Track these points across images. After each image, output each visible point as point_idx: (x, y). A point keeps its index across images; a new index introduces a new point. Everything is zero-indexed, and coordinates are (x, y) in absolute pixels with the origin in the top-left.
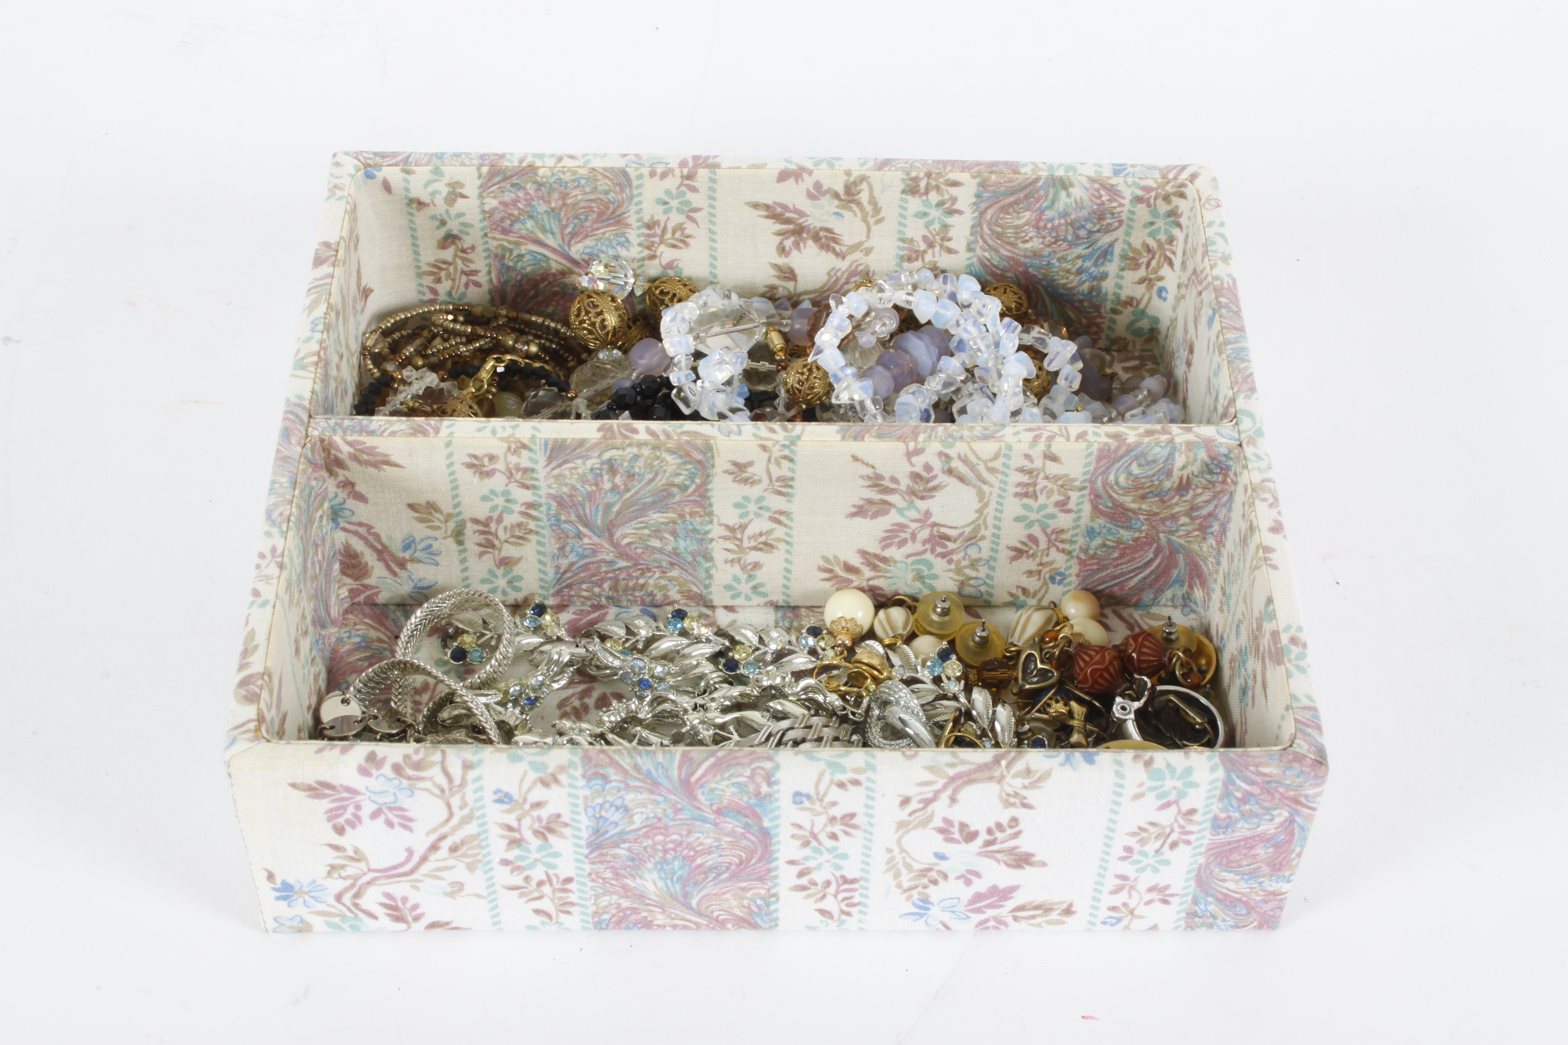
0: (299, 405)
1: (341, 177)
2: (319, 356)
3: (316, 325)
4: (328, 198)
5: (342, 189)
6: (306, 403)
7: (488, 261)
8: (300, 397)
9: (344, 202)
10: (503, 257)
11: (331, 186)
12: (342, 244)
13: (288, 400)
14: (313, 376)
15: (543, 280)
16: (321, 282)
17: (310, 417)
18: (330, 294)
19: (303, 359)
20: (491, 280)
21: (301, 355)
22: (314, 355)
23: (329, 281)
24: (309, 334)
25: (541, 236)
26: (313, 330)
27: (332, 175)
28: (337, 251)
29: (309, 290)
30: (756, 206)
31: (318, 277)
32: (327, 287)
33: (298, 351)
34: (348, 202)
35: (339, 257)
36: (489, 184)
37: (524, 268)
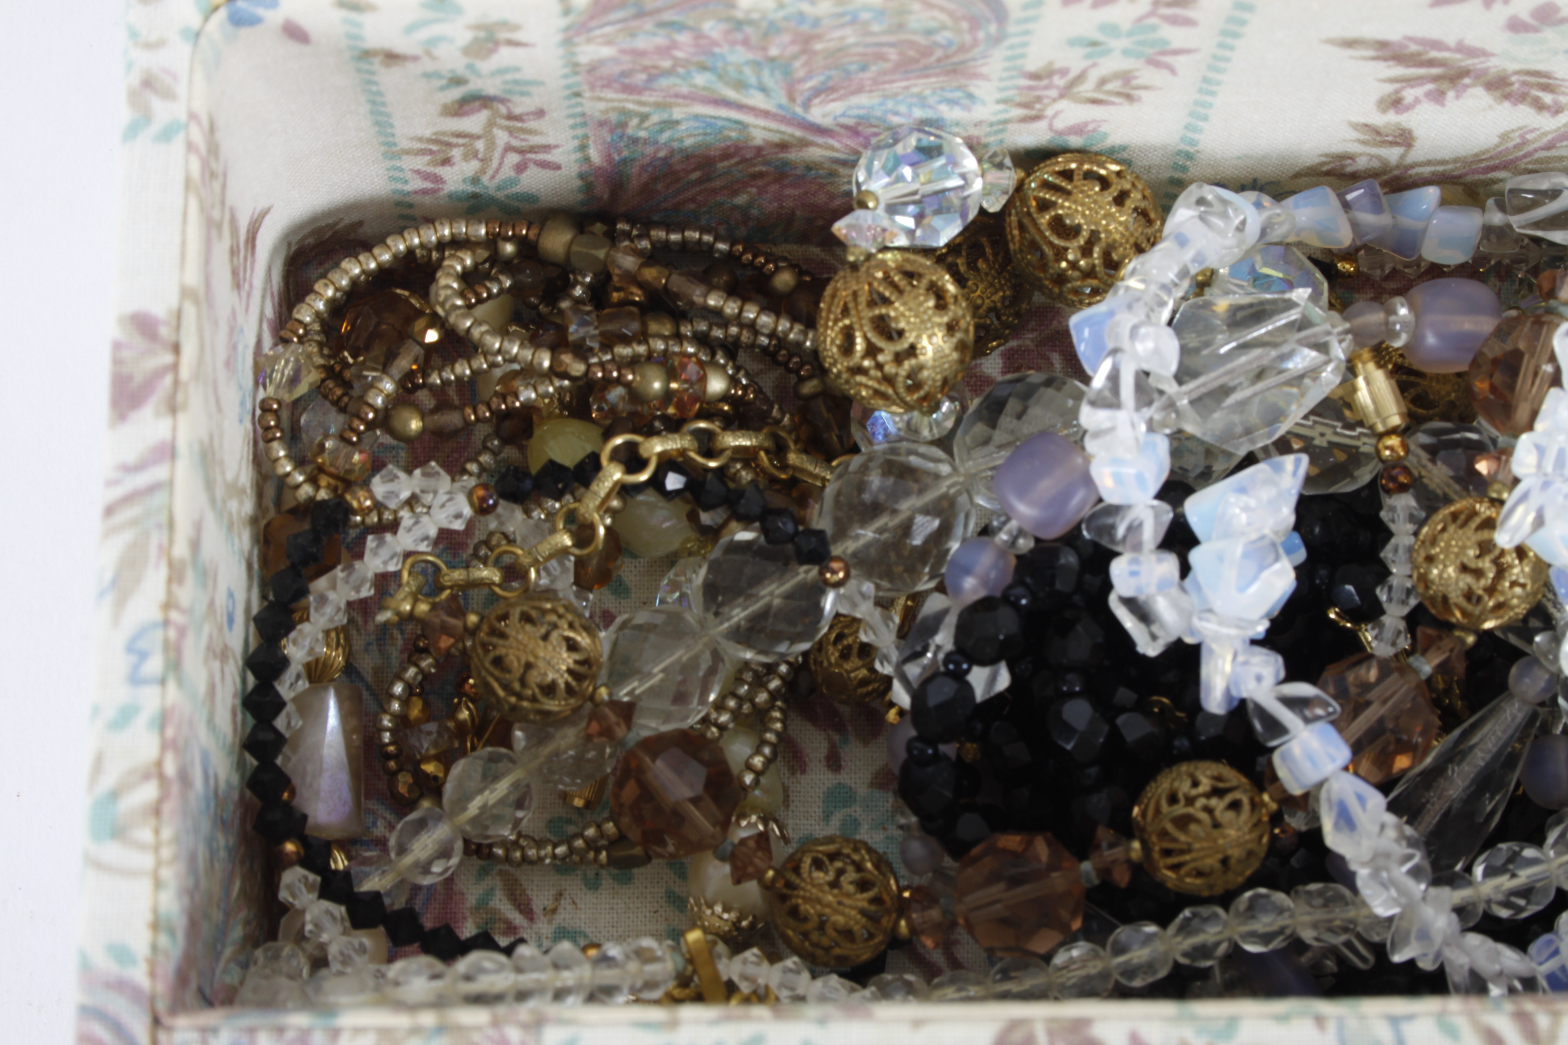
0: (121, 986)
1: (160, 44)
2: (162, 777)
3: (143, 656)
4: (132, 131)
5: (168, 95)
6: (139, 975)
7: (580, 132)
8: (121, 954)
9: (178, 144)
10: (623, 125)
11: (135, 80)
12: (190, 312)
13: (86, 968)
14: (147, 861)
15: (726, 155)
16: (142, 480)
17: (156, 1022)
18: (171, 525)
19: (115, 795)
20: (587, 159)
21: (109, 780)
22: (146, 777)
23: (159, 473)
24: (122, 694)
25: (731, 94)
26: (135, 679)
27: (133, 34)
28: (176, 349)
29: (109, 511)
30: (1350, 44)
31: (131, 456)
32: (160, 498)
33: (98, 765)
34: (190, 147)
35: (185, 372)
36: (593, 24)
37: (681, 140)
